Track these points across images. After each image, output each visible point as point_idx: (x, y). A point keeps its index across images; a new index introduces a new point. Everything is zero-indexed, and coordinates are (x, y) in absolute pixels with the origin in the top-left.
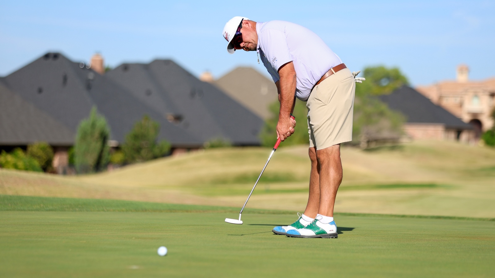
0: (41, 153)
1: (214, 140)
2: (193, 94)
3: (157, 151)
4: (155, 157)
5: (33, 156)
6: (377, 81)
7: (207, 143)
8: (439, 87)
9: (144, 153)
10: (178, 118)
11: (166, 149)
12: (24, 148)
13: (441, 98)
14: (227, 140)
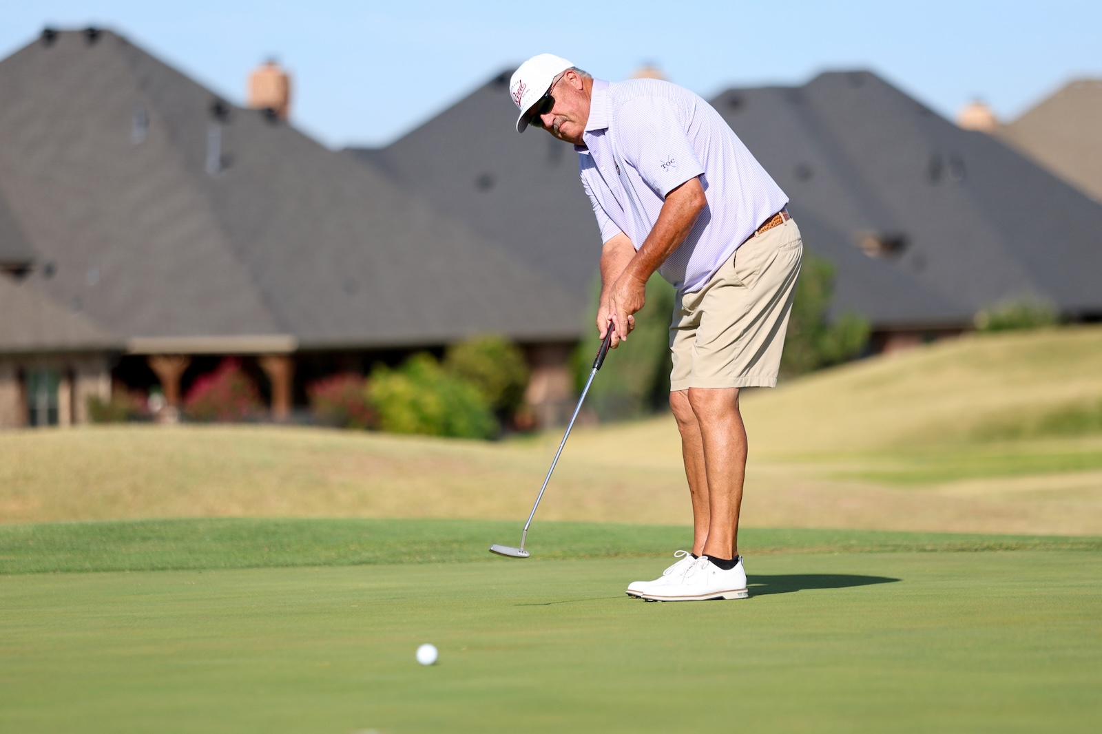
0: (485, 366)
1: (1005, 308)
2: (935, 172)
3: (830, 345)
5: (468, 374)
7: (983, 318)
10: (894, 245)
11: (858, 338)
12: (438, 352)
14: (1042, 303)
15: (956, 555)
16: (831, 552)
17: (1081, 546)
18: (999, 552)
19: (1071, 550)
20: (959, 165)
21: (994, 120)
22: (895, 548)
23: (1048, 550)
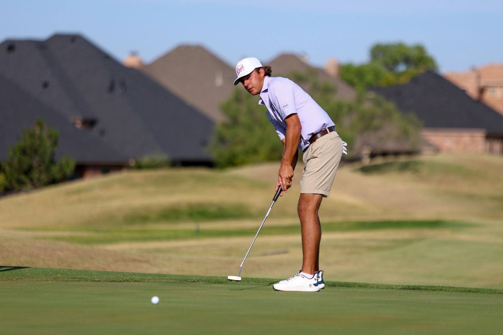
2: (112, 88)
3: (55, 171)
4: (53, 182)
6: (391, 65)
7: (132, 163)
8: (478, 73)
9: (35, 175)
10: (90, 123)
11: (69, 170)
13: (482, 90)
14: (162, 157)
15: (110, 284)
16: (47, 281)
17: (172, 281)
18: (132, 282)
19: (167, 282)
20: (123, 84)
21: (141, 63)
22: (80, 280)
23: (155, 282)
